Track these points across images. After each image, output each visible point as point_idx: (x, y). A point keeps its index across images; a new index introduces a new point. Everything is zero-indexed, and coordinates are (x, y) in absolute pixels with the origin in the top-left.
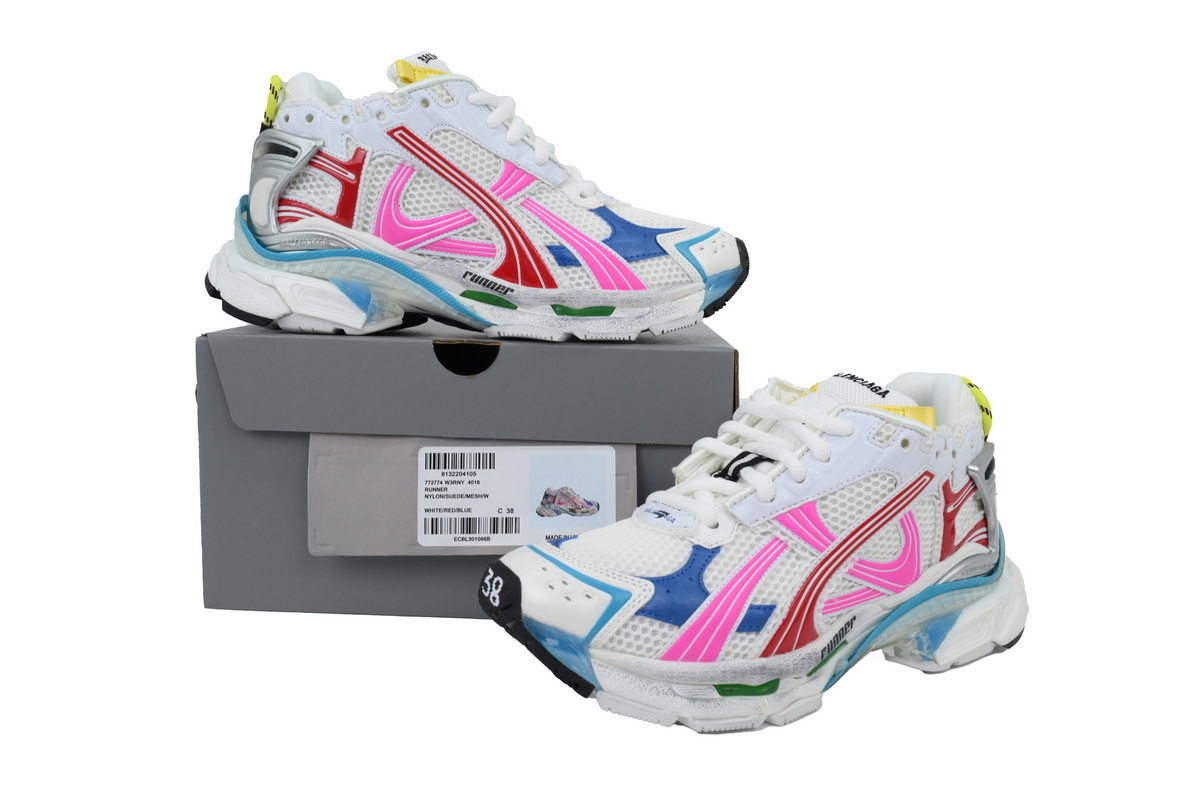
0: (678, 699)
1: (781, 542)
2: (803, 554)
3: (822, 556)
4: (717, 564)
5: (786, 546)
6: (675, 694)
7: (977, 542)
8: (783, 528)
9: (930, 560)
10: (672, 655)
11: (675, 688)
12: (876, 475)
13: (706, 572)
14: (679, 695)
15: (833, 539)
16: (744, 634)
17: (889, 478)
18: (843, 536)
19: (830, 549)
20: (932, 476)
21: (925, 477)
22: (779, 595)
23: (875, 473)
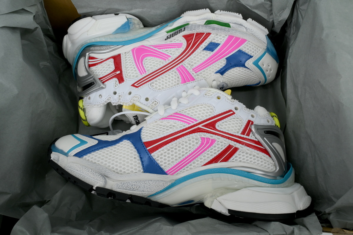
1: (194, 71)
2: (188, 65)
3: (182, 64)
4: (218, 68)
5: (193, 69)
6: (246, 28)
7: (97, 59)
8: (193, 76)
9: (126, 55)
10: (244, 41)
11: (245, 30)
12: (159, 89)
13: (224, 65)
14: (245, 27)
15: (177, 69)
16: (217, 42)
17: (154, 87)
18: (173, 69)
19: (179, 65)
20: (133, 85)
21: (138, 86)
22: (200, 53)
23: (159, 90)
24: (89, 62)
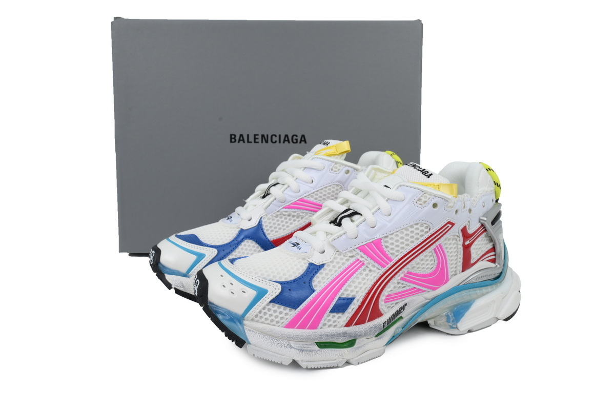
0: (293, 350)
1: (361, 262)
2: (373, 269)
3: (384, 270)
4: (321, 274)
5: (363, 264)
6: (291, 347)
7: (488, 261)
8: (362, 254)
9: (455, 271)
10: (291, 325)
11: (292, 344)
12: (417, 224)
13: (315, 278)
14: (293, 348)
15: (391, 260)
16: (335, 314)
17: (425, 225)
18: (397, 259)
19: (389, 266)
20: (453, 224)
21: (448, 225)
22: (357, 292)
23: (417, 222)
24: (495, 255)
